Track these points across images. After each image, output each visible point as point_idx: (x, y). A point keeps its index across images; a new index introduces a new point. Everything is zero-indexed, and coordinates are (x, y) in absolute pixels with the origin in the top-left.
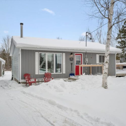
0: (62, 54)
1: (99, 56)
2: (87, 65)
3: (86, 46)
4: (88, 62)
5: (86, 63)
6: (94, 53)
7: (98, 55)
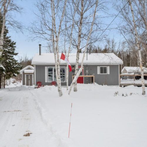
0: (65, 67)
1: (101, 67)
2: (87, 76)
3: (87, 60)
4: (88, 73)
5: (86, 74)
6: (95, 65)
7: (99, 67)
